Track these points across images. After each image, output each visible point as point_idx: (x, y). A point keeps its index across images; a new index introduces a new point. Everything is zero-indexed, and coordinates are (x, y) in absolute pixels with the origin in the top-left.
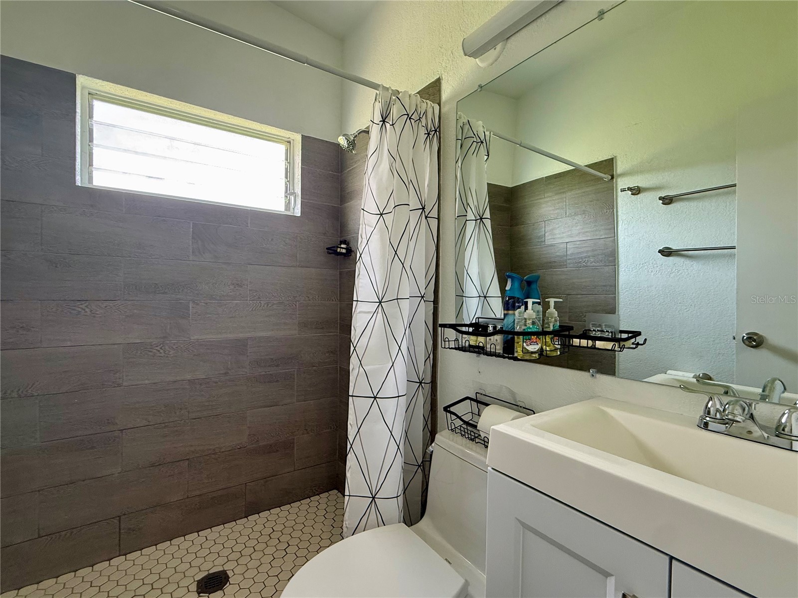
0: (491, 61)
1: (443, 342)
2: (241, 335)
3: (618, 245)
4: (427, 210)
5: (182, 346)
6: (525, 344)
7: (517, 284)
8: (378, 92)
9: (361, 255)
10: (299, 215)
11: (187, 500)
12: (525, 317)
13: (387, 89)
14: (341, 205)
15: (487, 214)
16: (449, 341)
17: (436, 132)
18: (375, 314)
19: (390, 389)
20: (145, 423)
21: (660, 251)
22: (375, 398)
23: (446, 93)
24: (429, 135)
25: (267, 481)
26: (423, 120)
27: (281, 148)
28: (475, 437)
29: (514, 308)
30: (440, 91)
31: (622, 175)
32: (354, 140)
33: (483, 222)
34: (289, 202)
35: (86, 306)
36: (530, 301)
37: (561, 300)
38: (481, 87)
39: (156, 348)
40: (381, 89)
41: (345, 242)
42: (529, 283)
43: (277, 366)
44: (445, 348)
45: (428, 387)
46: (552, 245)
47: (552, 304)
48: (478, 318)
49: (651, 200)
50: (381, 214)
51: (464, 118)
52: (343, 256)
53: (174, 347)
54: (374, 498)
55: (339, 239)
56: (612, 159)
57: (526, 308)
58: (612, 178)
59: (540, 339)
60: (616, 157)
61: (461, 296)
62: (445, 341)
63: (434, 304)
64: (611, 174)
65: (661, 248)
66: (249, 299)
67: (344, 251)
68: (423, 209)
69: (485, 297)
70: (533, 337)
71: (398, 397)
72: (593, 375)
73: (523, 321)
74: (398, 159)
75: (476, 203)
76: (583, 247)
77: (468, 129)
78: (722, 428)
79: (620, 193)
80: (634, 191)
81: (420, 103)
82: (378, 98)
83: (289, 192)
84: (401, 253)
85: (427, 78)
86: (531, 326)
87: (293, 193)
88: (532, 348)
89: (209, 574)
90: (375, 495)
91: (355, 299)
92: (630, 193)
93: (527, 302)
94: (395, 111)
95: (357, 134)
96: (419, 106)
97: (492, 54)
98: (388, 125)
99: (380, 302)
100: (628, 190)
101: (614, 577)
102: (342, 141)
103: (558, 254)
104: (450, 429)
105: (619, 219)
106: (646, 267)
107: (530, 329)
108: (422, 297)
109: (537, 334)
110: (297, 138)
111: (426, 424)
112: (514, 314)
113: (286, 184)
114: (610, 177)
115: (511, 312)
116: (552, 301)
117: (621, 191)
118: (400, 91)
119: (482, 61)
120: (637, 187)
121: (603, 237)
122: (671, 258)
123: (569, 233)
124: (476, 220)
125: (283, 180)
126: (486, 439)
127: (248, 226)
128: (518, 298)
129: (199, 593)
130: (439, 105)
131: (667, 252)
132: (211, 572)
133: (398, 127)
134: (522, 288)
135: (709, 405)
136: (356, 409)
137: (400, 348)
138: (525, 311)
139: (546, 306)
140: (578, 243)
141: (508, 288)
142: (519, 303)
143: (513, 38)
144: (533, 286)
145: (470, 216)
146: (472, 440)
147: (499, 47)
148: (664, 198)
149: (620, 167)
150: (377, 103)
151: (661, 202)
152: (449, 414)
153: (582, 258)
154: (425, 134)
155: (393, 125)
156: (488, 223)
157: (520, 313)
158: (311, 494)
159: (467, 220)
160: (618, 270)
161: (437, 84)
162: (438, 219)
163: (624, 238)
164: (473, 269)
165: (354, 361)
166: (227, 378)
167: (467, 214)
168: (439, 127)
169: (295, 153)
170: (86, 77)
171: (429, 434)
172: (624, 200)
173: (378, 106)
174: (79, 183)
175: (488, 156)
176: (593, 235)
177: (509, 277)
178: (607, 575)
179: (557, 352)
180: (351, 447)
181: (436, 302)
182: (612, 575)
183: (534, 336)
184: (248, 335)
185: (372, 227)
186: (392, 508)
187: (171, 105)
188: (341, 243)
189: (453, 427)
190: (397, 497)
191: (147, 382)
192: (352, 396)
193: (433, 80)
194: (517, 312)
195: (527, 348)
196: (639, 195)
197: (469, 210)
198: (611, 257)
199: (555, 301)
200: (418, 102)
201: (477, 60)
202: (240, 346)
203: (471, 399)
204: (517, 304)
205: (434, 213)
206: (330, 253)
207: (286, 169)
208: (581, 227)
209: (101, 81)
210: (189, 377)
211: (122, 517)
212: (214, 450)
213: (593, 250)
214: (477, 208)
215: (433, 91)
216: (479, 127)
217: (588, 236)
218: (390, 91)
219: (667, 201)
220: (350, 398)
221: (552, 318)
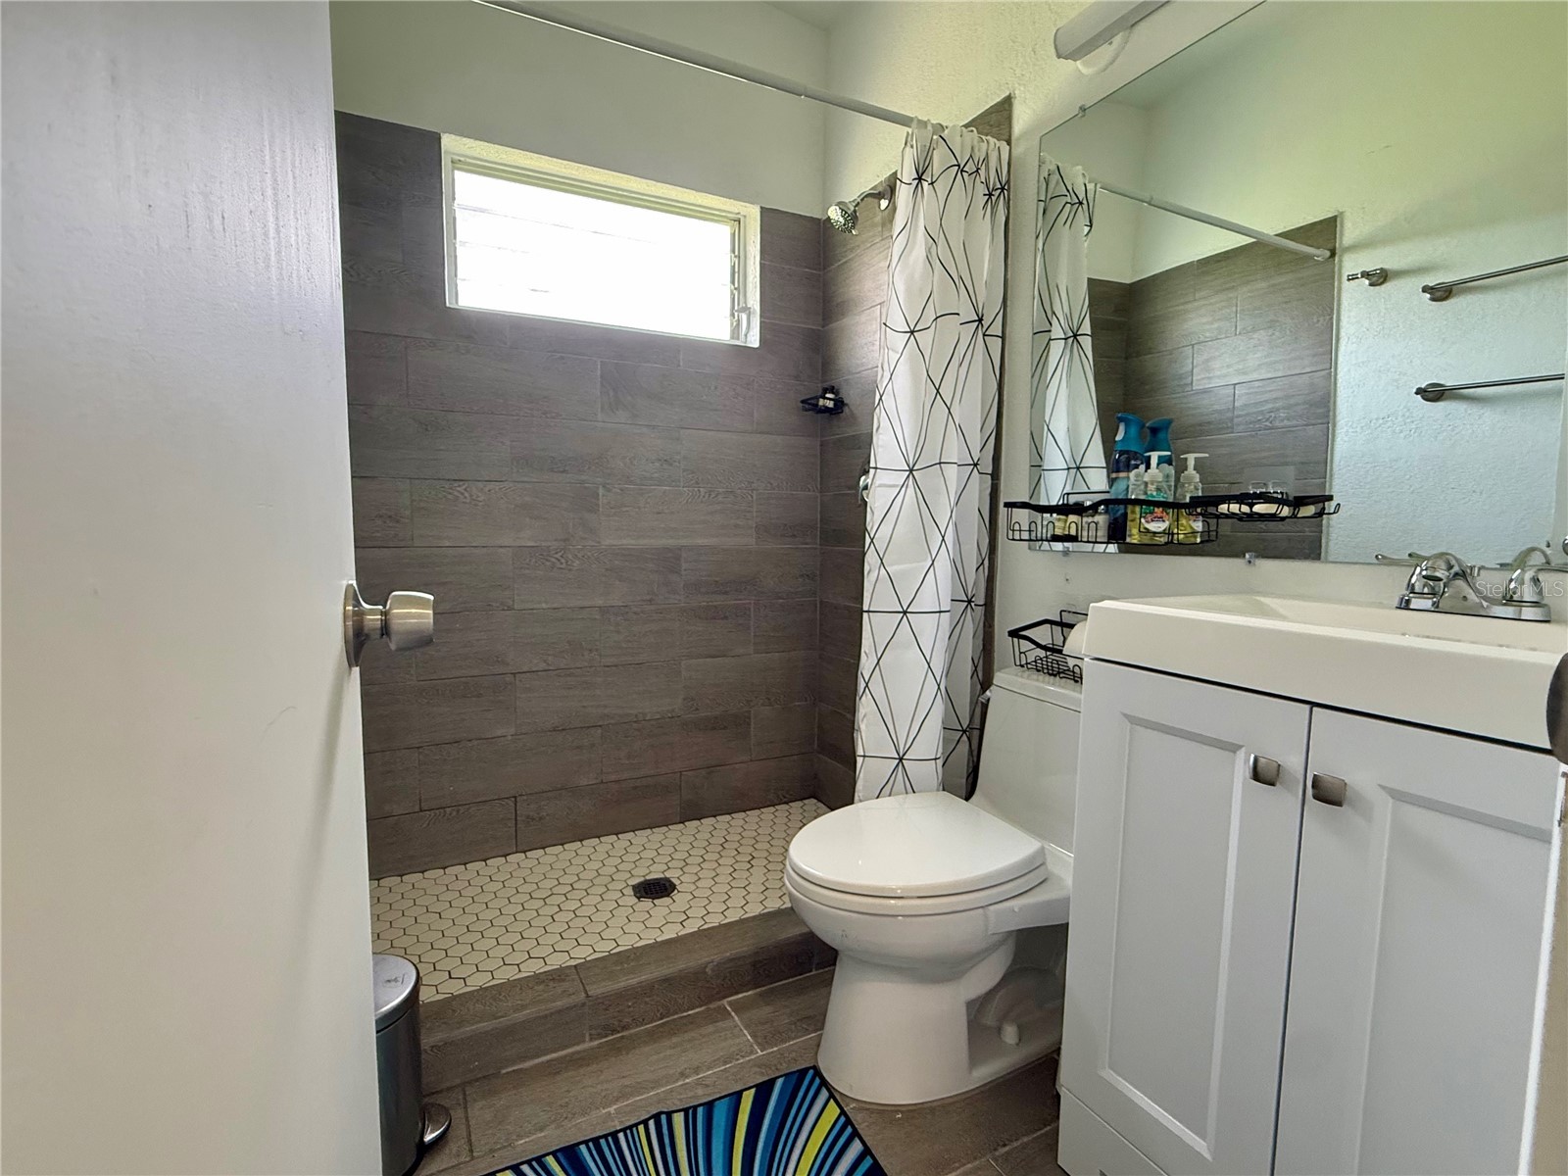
0: (1103, 63)
1: (1011, 532)
2: (671, 542)
3: (1335, 384)
4: (986, 323)
5: (589, 554)
6: (1143, 520)
7: (1133, 430)
8: (910, 131)
9: (881, 397)
10: (756, 344)
11: (601, 786)
12: (1146, 479)
13: (923, 124)
14: (823, 327)
15: (1086, 328)
16: (1020, 531)
17: (1001, 192)
18: (904, 489)
19: (927, 600)
20: (543, 666)
21: (1419, 391)
22: (905, 613)
23: (1021, 121)
24: (990, 197)
25: (712, 772)
26: (982, 172)
27: (724, 232)
28: (1059, 673)
29: (1128, 468)
30: (1010, 118)
31: (1353, 248)
32: (855, 211)
33: (1078, 341)
34: (738, 325)
35: (465, 490)
36: (1154, 456)
37: (1207, 455)
38: (1083, 109)
39: (556, 556)
40: (914, 124)
41: (832, 390)
42: (1154, 431)
43: (726, 593)
44: (1013, 539)
45: (980, 611)
46: (1205, 391)
47: (1191, 463)
48: (1068, 494)
49: (1406, 292)
50: (912, 332)
51: (1051, 162)
52: (827, 414)
53: (580, 555)
54: (901, 759)
55: (819, 385)
56: (1334, 219)
57: (1148, 467)
58: (1333, 254)
59: (1168, 514)
60: (1342, 213)
61: (1037, 466)
62: (1013, 530)
63: (992, 479)
64: (1330, 246)
65: (1423, 386)
66: (682, 484)
67: (830, 404)
68: (980, 320)
69: (1078, 468)
70: (1156, 509)
71: (940, 612)
72: (1250, 562)
73: (1142, 487)
74: (941, 241)
75: (1066, 310)
76: (1266, 392)
77: (1057, 183)
78: (1427, 604)
79: (1346, 284)
80: (1375, 279)
81: (979, 142)
82: (909, 139)
83: (738, 308)
84: (944, 391)
85: (987, 96)
86: (1155, 493)
87: (746, 309)
88: (1153, 527)
89: (646, 880)
90: (904, 755)
91: (872, 464)
92: (1367, 282)
93: (1149, 457)
94: (939, 159)
95: (859, 200)
96: (976, 150)
97: (1105, 52)
98: (925, 184)
99: (911, 471)
100: (1362, 277)
101: (1243, 749)
102: (835, 214)
103: (1216, 407)
104: (1018, 663)
105: (1343, 333)
106: (1389, 424)
107: (1154, 497)
108: (975, 465)
109: (1165, 505)
110: (753, 213)
111: (976, 670)
112: (1128, 478)
113: (732, 294)
114: (1328, 254)
115: (1122, 475)
116: (1191, 458)
117: (1349, 280)
118: (944, 124)
119: (1085, 64)
120: (1381, 269)
121: (1308, 370)
122: (1441, 404)
123: (1241, 367)
124: (1066, 339)
125: (728, 287)
126: (1077, 670)
127: (679, 366)
128: (1136, 453)
129: (639, 898)
130: (1009, 143)
131: (1433, 394)
132: (648, 878)
133: (942, 187)
134: (1141, 436)
135: (1413, 581)
136: (874, 631)
137: (943, 539)
138: (1146, 471)
139: (1181, 467)
140: (1257, 384)
141: (1119, 437)
142: (1136, 460)
143: (1142, 24)
144: (1161, 435)
145: (1057, 332)
146: (1055, 675)
147: (1117, 40)
148: (1432, 288)
149: (1349, 234)
150: (908, 149)
151: (1428, 296)
152: (1015, 640)
153: (1262, 413)
154: (985, 195)
155: (932, 183)
156: (1087, 342)
157: (1137, 476)
158: (776, 801)
159: (1050, 340)
160: (1334, 431)
161: (1005, 107)
162: (1003, 338)
163: (1349, 371)
164: (1059, 423)
165: (871, 559)
166: (652, 607)
167: (1052, 329)
168: (1008, 182)
169: (748, 239)
170: (453, 136)
171: (979, 687)
172: (1354, 299)
173: (910, 156)
174: (448, 305)
175: (1091, 226)
176: (1289, 369)
177: (1121, 420)
178: (1234, 748)
179: (1196, 537)
180: (867, 685)
181: (995, 475)
182: (1241, 747)
183: (1158, 507)
184: (683, 542)
185: (898, 353)
186: (928, 773)
187: (564, 170)
188: (826, 391)
189: (1024, 662)
190: (936, 759)
191: (544, 606)
192: (868, 612)
193: (998, 100)
194: (1132, 474)
195: (1148, 526)
196: (1383, 286)
197: (1054, 321)
198: (1321, 408)
199: (1195, 458)
200: (975, 143)
201: (1078, 62)
202: (669, 560)
203: (1051, 622)
204: (1133, 462)
205: (997, 329)
206: (806, 410)
207: (733, 267)
208: (1266, 353)
209: (472, 140)
210: (600, 602)
211: (518, 799)
212: (636, 716)
213: (1287, 397)
214: (1069, 318)
215: (997, 119)
216: (1077, 177)
217: (1279, 370)
218: (929, 128)
219: (1438, 294)
220: (865, 615)
221: (1190, 484)
